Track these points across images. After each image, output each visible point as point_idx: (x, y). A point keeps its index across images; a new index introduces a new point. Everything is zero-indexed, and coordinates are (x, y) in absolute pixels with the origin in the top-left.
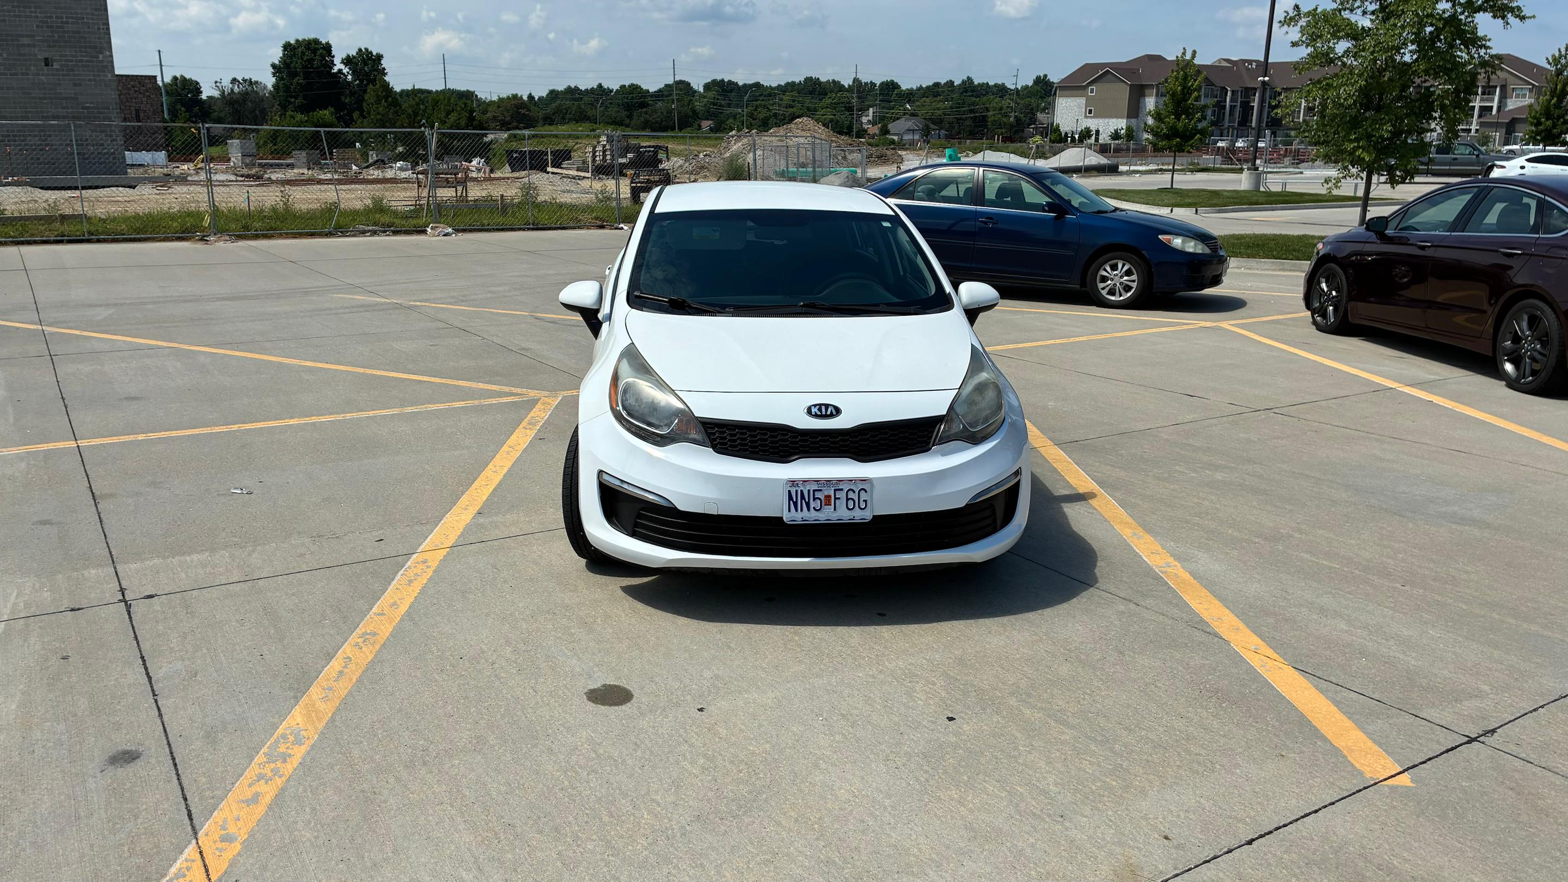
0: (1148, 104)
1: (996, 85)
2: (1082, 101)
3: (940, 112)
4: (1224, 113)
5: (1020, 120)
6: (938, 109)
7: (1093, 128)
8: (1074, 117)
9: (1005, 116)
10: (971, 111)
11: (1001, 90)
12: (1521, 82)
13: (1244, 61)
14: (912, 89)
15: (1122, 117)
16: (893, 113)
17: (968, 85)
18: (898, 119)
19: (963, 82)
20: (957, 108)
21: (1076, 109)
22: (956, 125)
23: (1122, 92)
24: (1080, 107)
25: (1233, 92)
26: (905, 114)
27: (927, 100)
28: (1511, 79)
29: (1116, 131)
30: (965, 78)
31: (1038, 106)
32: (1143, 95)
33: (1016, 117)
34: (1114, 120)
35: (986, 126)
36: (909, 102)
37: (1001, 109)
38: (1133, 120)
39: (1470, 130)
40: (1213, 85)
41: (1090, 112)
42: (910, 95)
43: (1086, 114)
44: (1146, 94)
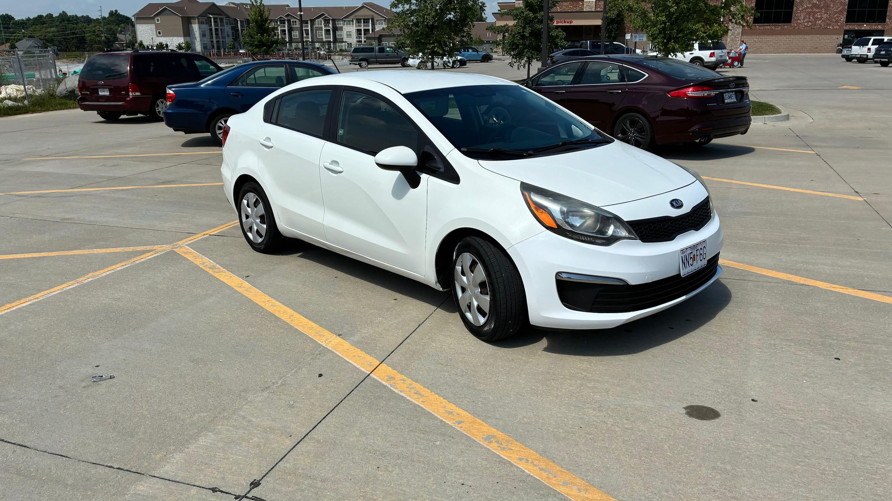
0: (194, 28)
1: (83, 17)
2: (153, 26)
3: (51, 34)
4: (238, 34)
5: (109, 39)
6: (49, 32)
7: (164, 43)
8: (150, 37)
9: (98, 37)
10: (73, 33)
11: (87, 20)
12: (380, 17)
13: (243, 4)
14: (22, 20)
15: (181, 36)
16: (15, 36)
17: (63, 17)
18: (20, 40)
19: (60, 14)
20: (63, 31)
21: (149, 31)
22: (64, 43)
23: (178, 22)
24: (151, 30)
25: (241, 21)
26: (24, 36)
27: (37, 27)
28: (375, 15)
29: (179, 44)
30: (61, 12)
31: (117, 29)
32: (190, 23)
33: (105, 37)
34: (176, 38)
35: (86, 43)
36: (23, 28)
37: (94, 32)
38: (188, 38)
39: (361, 41)
40: (229, 17)
41: (159, 33)
42: (23, 24)
43: (157, 34)
44: (192, 22)
